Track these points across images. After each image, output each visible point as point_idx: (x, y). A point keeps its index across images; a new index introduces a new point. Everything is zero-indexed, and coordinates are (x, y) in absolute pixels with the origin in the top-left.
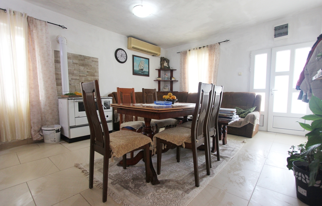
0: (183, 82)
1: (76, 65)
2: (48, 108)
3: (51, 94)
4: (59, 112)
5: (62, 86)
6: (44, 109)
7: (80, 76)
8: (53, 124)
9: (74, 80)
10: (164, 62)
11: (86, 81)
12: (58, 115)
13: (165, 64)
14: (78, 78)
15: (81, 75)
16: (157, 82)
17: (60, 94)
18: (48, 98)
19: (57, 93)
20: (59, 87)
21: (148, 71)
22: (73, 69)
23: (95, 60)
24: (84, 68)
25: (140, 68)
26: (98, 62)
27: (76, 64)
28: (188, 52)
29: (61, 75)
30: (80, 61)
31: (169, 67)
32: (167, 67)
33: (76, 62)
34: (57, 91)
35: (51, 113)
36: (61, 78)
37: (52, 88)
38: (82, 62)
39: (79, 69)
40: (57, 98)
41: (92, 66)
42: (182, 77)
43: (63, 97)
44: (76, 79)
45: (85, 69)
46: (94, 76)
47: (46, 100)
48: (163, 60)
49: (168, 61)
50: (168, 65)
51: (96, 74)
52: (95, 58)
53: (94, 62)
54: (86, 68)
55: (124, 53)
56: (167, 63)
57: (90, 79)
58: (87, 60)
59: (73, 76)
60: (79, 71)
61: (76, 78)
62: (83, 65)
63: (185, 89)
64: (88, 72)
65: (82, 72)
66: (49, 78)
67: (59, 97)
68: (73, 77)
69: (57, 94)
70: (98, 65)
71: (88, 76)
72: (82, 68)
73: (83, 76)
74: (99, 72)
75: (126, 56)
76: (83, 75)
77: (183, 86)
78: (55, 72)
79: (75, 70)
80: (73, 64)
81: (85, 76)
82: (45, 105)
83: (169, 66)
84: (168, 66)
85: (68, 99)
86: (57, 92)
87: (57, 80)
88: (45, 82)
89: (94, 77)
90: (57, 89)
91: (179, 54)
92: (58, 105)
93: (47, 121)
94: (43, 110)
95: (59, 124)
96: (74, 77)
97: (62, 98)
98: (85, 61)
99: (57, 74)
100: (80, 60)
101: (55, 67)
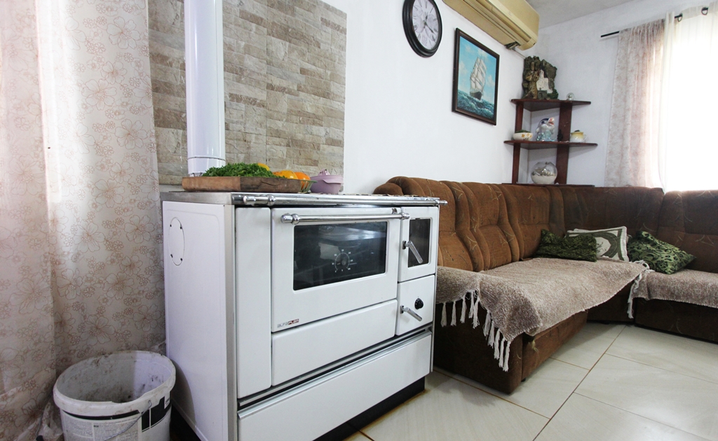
0: (629, 150)
1: (254, 26)
2: (102, 255)
3: (121, 173)
4: (161, 277)
5: (184, 128)
6: (77, 258)
7: (270, 87)
8: (129, 348)
9: (242, 106)
10: (538, 75)
11: (294, 118)
12: (160, 293)
13: (542, 84)
14: (261, 95)
15: (277, 82)
16: (511, 148)
17: (170, 173)
18: (103, 193)
19: (155, 167)
20: (170, 135)
21: (493, 103)
22: (243, 44)
23: (333, 18)
24: (291, 50)
25: (473, 85)
26: (344, 31)
27: (258, 20)
28: (669, 26)
29: (183, 67)
30: (274, 10)
31: (555, 94)
32: (549, 95)
33: (254, 12)
34: (155, 156)
35: (120, 284)
36: (184, 88)
37: (130, 134)
38: (280, 17)
39: (268, 52)
40: (157, 197)
41: (322, 46)
42: (629, 127)
43: (194, 189)
44: (252, 102)
45: (294, 55)
46: (326, 95)
47: (95, 205)
48: (534, 67)
49: (551, 72)
50: (552, 85)
51: (334, 88)
52: (334, 10)
53: (329, 30)
54: (296, 53)
55: (434, 12)
56: (547, 80)
57: (309, 110)
58: (301, 11)
59: (239, 81)
60: (269, 63)
61: (252, 95)
62: (286, 33)
63: (635, 175)
64: (303, 71)
65: (281, 66)
66: (114, 73)
67: (167, 189)
68: (242, 86)
69: (156, 175)
70: (343, 48)
71: (302, 94)
72: (280, 48)
73: (283, 90)
74: (347, 82)
75: (437, 28)
76: (284, 84)
77: (630, 165)
78: (150, 46)
79: (248, 50)
80: (241, 21)
81: (290, 92)
82: (88, 237)
83: (555, 92)
84: (550, 92)
85: (239, 204)
86: (159, 160)
87: (160, 95)
88: (93, 95)
89: (328, 102)
90: (158, 145)
91: (612, 41)
92: (159, 238)
93: (97, 330)
94: (69, 267)
95: (163, 351)
96: (245, 90)
97: (189, 195)
98: (293, 14)
99: (158, 59)
100: (272, 6)
101: (152, 14)
